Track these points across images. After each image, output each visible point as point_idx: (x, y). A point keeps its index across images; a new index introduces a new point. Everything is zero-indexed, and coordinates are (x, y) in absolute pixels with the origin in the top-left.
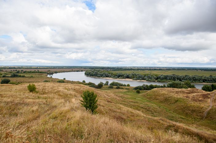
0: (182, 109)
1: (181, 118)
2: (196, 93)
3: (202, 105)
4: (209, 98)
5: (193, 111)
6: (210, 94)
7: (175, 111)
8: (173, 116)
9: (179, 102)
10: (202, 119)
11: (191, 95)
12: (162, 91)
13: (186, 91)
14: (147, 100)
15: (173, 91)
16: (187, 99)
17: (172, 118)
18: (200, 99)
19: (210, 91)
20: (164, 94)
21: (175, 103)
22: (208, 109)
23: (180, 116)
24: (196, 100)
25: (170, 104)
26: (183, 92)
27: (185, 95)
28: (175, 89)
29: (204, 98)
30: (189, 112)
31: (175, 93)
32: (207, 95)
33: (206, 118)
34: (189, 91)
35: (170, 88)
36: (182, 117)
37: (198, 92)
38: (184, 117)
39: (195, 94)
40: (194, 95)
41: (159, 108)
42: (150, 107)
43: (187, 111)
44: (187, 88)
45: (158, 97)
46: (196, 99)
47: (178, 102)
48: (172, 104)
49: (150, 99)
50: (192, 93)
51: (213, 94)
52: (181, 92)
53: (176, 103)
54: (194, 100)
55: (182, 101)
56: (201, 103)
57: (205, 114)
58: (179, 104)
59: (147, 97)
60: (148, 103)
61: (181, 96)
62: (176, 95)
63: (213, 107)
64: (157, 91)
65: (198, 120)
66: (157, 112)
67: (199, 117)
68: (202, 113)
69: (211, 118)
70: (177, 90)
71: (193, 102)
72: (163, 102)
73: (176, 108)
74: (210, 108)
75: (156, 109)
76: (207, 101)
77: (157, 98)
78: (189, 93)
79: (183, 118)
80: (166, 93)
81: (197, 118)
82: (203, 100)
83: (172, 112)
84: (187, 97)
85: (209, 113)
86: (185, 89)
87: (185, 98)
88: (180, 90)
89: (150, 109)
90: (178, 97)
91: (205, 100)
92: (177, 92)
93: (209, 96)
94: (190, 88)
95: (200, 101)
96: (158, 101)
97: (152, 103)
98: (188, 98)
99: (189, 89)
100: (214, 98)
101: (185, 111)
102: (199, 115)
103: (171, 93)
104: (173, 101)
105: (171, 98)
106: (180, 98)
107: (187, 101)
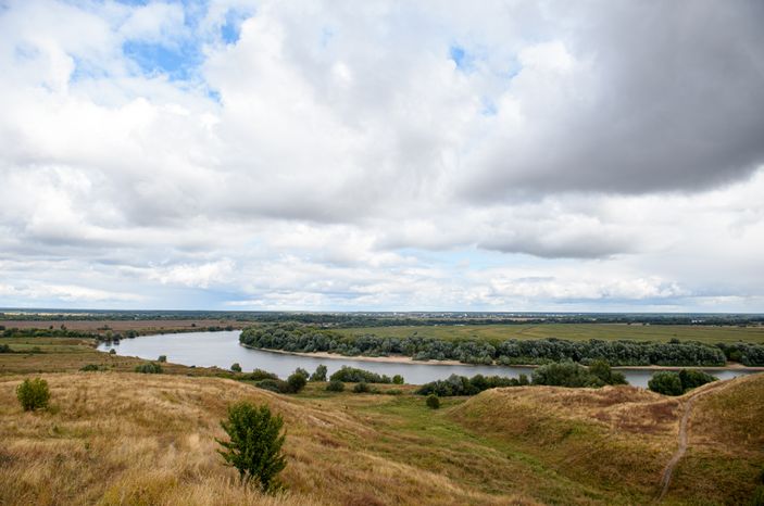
0: (588, 461)
1: (586, 494)
2: (631, 404)
3: (655, 445)
4: (675, 418)
5: (626, 467)
6: (676, 405)
7: (565, 470)
8: (558, 489)
9: (577, 437)
10: (657, 494)
11: (614, 411)
12: (515, 398)
13: (598, 397)
14: (467, 430)
15: (553, 395)
16: (602, 426)
17: (554, 498)
18: (647, 422)
19: (675, 395)
20: (523, 409)
21: (562, 439)
22: (675, 459)
23: (581, 486)
24: (632, 427)
25: (546, 443)
26: (588, 400)
27: (596, 411)
28: (560, 388)
29: (659, 420)
30: (614, 470)
31: (560, 404)
32: (667, 409)
33: (670, 489)
34: (606, 397)
35: (541, 387)
36: (590, 490)
37: (638, 399)
38: (595, 492)
39: (627, 406)
40: (624, 411)
41: (506, 461)
42: (477, 458)
43: (607, 469)
44: (601, 386)
45: (501, 421)
46: (631, 423)
47: (571, 437)
48: (553, 443)
49: (475, 428)
50: (618, 402)
51: (687, 406)
52: (579, 400)
53: (565, 441)
54: (626, 426)
55: (585, 433)
56: (650, 436)
57: (666, 478)
58: (574, 442)
59: (467, 423)
60: (469, 445)
61: (580, 414)
62: (565, 409)
63: (689, 449)
64: (497, 400)
65: (643, 499)
66: (501, 476)
67: (646, 490)
68: (657, 473)
69: (687, 488)
70: (568, 394)
71: (623, 433)
72: (521, 437)
73: (566, 457)
74: (681, 453)
75: (499, 464)
76: (669, 430)
77: (502, 424)
78: (609, 403)
79: (592, 495)
80: (531, 405)
81: (642, 493)
82: (655, 428)
83: (555, 473)
84: (601, 416)
85: (677, 472)
86: (593, 390)
87: (596, 420)
88: (576, 391)
89: (475, 464)
90: (571, 418)
91: (664, 426)
92: (567, 402)
93: (675, 412)
94: (612, 384)
95: (646, 429)
96: (501, 434)
97: (483, 443)
98: (605, 420)
99: (607, 388)
100: (692, 416)
101: (597, 468)
102: (646, 480)
103: (548, 405)
104: (556, 434)
105: (548, 422)
106: (579, 423)
107: (604, 433)
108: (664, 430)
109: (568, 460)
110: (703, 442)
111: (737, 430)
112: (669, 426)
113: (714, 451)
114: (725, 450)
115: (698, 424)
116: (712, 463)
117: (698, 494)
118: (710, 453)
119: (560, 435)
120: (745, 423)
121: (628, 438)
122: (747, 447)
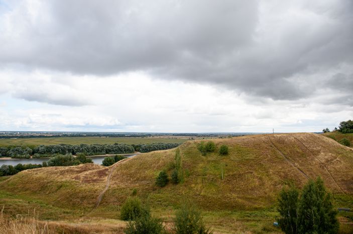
0: (67, 198)
1: (64, 213)
2: (90, 171)
3: (97, 187)
4: (106, 175)
5: (84, 198)
6: (108, 170)
7: (57, 204)
8: (51, 213)
9: (64, 188)
10: (94, 207)
11: (82, 175)
12: (36, 174)
13: (76, 169)
14: (8, 193)
15: (56, 170)
16: (76, 182)
17: (49, 217)
18: (95, 178)
19: (108, 166)
20: (40, 178)
21: (57, 190)
22: (104, 192)
23: (63, 210)
24: (89, 181)
25: (49, 193)
26: (72, 171)
27: (75, 175)
28: (60, 167)
29: (100, 177)
30: (78, 200)
31: (59, 174)
32: (104, 172)
33: (100, 204)
34: (80, 169)
35: (51, 167)
36: (67, 210)
37: (93, 169)
38: (69, 211)
40: (86, 174)
41: (27, 204)
42: (10, 205)
43: (75, 200)
44: (79, 164)
45: (28, 186)
46: (88, 179)
47: (62, 188)
48: (53, 192)
49: (13, 191)
50: (85, 171)
51: (112, 170)
52: (68, 172)
53: (59, 191)
54: (87, 180)
55: (68, 186)
56: (95, 184)
57: (99, 199)
58: (63, 191)
59: (8, 189)
60: (7, 200)
61: (67, 178)
62: (61, 176)
63: (110, 187)
64: (27, 175)
65: (89, 210)
66: (22, 212)
67: (90, 206)
68: (96, 198)
69: (107, 202)
70: (63, 169)
71: (85, 184)
72: (38, 192)
73: (58, 198)
74: (107, 188)
75: (22, 206)
76: (103, 180)
77: (28, 187)
78: (80, 172)
79: (67, 213)
80: (44, 176)
81: (89, 208)
82: (98, 180)
83: (51, 206)
84: (77, 178)
85: (104, 196)
86: (75, 166)
87: (74, 180)
88: (67, 168)
89: (9, 209)
90: (63, 180)
91: (101, 179)
92: (62, 173)
93: (107, 173)
94: (83, 163)
95: (95, 181)
96: (28, 192)
97: (16, 198)
98: (78, 179)
99: (81, 165)
100: (113, 174)
101: (71, 201)
102: (91, 202)
103: (53, 175)
104: (55, 188)
105: (51, 183)
106: (66, 182)
107: (76, 185)
108: (101, 180)
109: (59, 199)
110: (115, 183)
111: (127, 177)
112: (104, 179)
113: (118, 186)
114: (122, 186)
115: (115, 176)
116: (117, 191)
117: (110, 204)
118: (117, 187)
119: (57, 188)
120: (131, 174)
121: (86, 186)
122: (130, 183)
